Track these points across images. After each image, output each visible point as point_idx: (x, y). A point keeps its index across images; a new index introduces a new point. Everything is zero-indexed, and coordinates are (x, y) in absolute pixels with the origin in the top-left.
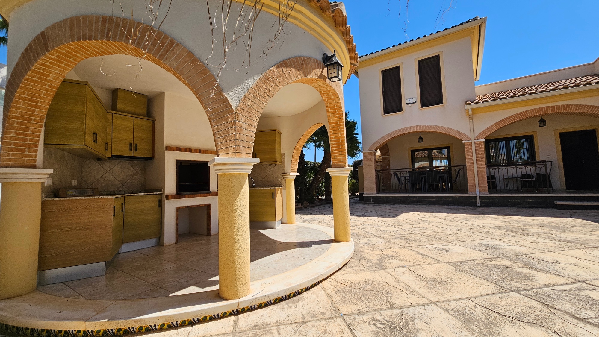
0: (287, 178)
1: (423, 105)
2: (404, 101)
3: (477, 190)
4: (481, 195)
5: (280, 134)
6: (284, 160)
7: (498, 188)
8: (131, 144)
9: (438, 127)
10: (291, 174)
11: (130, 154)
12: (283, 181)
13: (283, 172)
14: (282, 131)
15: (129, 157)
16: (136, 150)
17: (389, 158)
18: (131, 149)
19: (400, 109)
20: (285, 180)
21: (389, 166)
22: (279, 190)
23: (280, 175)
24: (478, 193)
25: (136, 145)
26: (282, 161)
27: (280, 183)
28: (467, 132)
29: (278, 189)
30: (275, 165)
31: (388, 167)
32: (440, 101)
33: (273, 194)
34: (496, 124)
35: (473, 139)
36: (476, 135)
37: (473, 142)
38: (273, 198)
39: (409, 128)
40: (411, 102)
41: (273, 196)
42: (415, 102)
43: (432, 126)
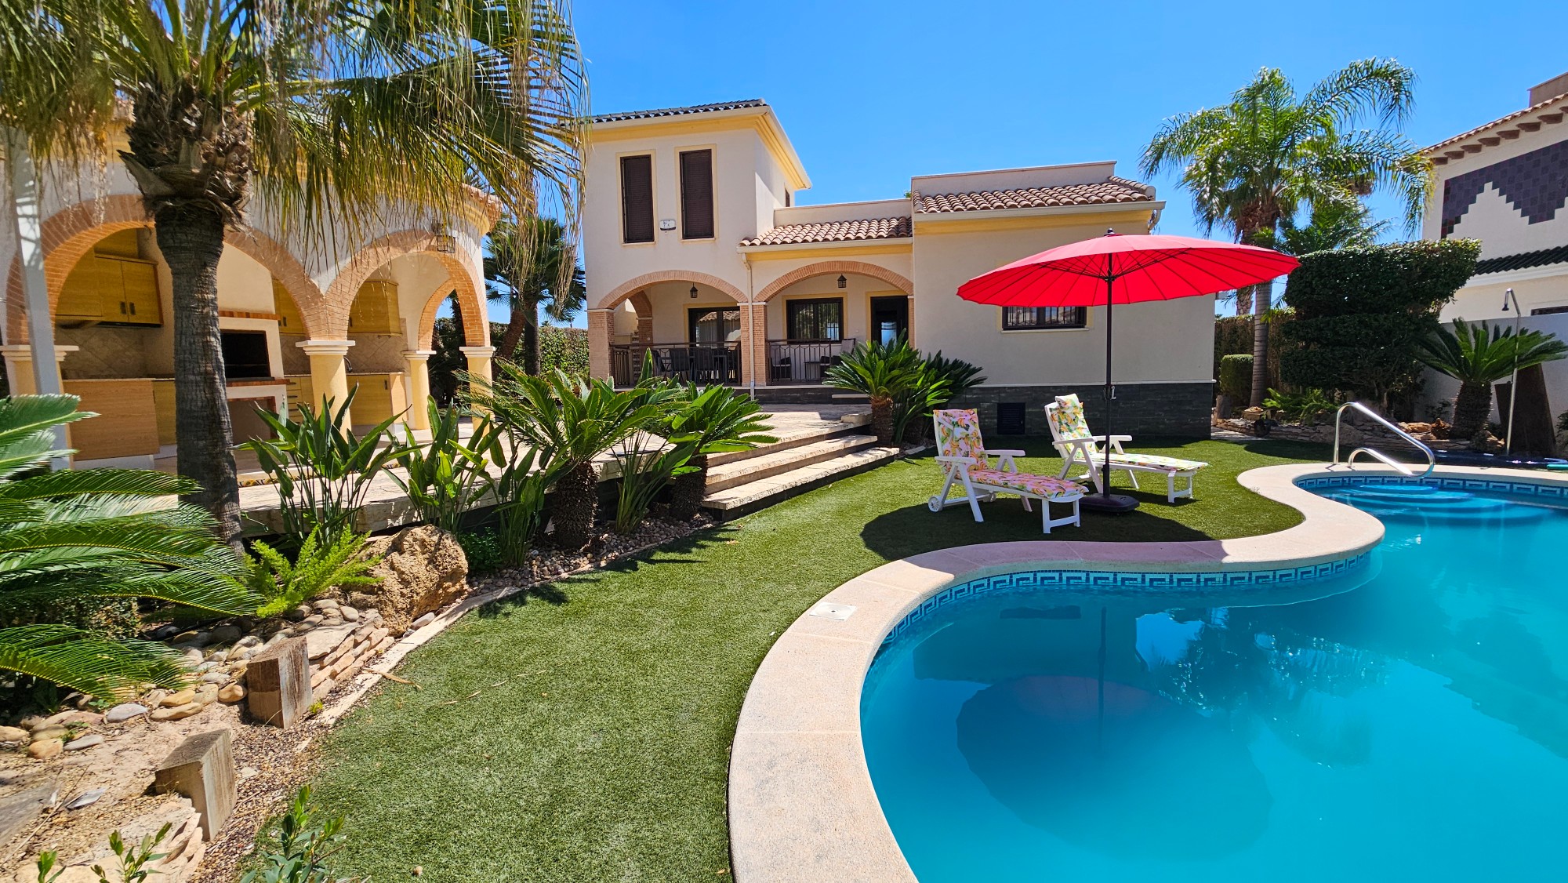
0: (412, 358)
1: (687, 235)
2: (658, 224)
3: (752, 380)
4: (756, 388)
5: (396, 285)
6: (405, 329)
7: (793, 377)
8: (123, 304)
9: (706, 276)
10: (418, 352)
11: (123, 319)
12: (406, 364)
13: (405, 348)
14: (399, 282)
15: (123, 324)
16: (133, 312)
17: (651, 321)
18: (124, 312)
19: (651, 238)
20: (409, 362)
21: (651, 337)
22: (398, 378)
23: (398, 353)
24: (752, 384)
25: (132, 305)
26: (402, 329)
27: (400, 367)
28: (744, 289)
29: (395, 376)
30: (390, 337)
31: (649, 339)
32: (710, 234)
33: (386, 382)
34: (779, 280)
35: (750, 301)
36: (755, 295)
37: (749, 304)
38: (386, 388)
39: (665, 273)
40: (666, 227)
41: (387, 385)
42: (674, 228)
43: (698, 274)
